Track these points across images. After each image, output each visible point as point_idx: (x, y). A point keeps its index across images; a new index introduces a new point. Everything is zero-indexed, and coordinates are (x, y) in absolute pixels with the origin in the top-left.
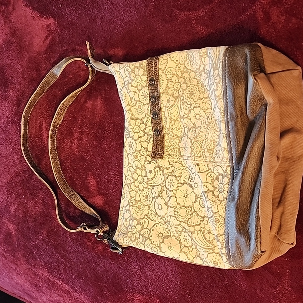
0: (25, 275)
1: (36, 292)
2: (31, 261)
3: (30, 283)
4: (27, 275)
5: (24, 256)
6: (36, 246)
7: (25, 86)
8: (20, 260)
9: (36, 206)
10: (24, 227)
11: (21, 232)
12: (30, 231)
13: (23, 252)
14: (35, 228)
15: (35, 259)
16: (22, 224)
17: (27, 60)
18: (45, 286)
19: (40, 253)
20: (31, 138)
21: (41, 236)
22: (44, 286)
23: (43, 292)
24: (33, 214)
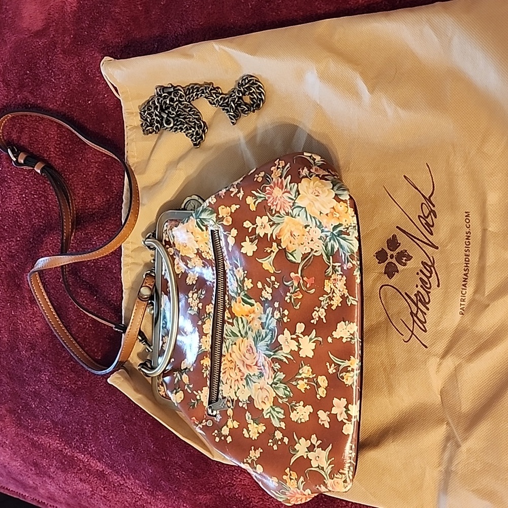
0: (13, 447)
1: (34, 476)
2: (27, 421)
3: (23, 460)
4: (18, 446)
5: (11, 411)
6: (36, 394)
7: (7, 97)
8: (4, 419)
9: (34, 320)
10: (11, 359)
11: (6, 369)
12: (24, 367)
13: (10, 406)
14: (33, 360)
15: (35, 417)
16: (7, 354)
17: (11, 48)
18: (54, 465)
19: (45, 407)
20: (24, 196)
21: (45, 375)
22: (52, 465)
23: (50, 477)
24: (28, 336)
